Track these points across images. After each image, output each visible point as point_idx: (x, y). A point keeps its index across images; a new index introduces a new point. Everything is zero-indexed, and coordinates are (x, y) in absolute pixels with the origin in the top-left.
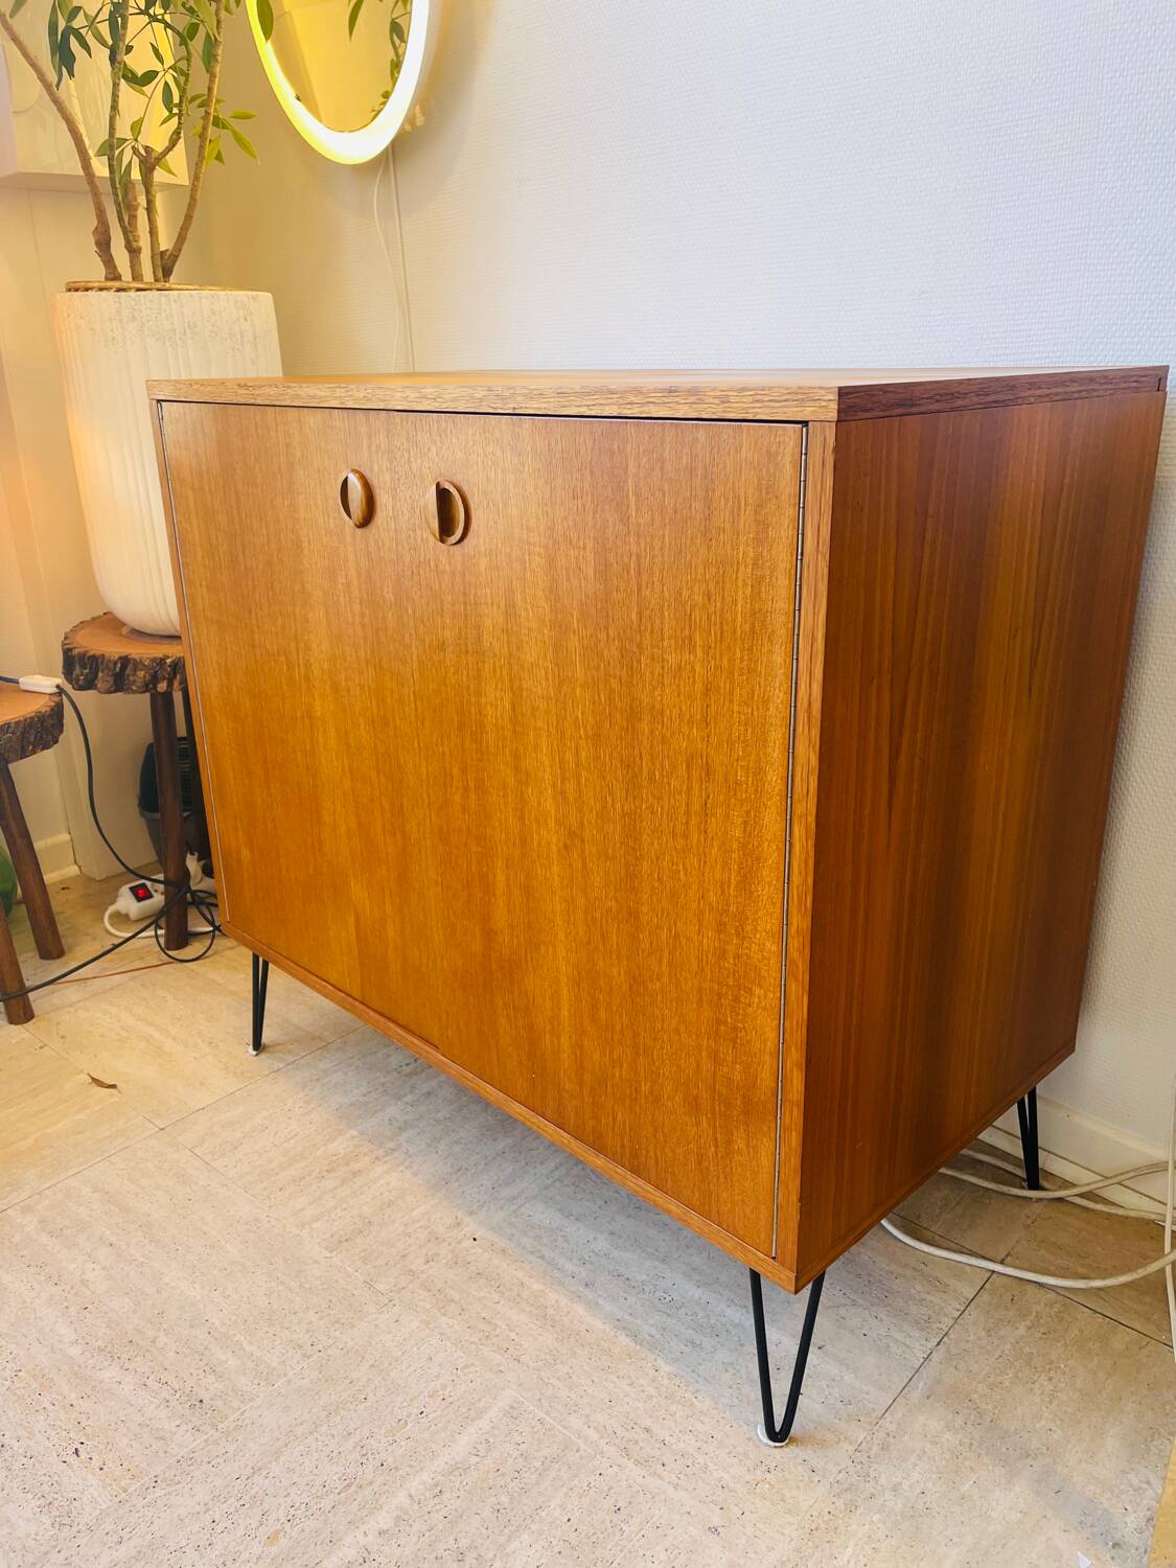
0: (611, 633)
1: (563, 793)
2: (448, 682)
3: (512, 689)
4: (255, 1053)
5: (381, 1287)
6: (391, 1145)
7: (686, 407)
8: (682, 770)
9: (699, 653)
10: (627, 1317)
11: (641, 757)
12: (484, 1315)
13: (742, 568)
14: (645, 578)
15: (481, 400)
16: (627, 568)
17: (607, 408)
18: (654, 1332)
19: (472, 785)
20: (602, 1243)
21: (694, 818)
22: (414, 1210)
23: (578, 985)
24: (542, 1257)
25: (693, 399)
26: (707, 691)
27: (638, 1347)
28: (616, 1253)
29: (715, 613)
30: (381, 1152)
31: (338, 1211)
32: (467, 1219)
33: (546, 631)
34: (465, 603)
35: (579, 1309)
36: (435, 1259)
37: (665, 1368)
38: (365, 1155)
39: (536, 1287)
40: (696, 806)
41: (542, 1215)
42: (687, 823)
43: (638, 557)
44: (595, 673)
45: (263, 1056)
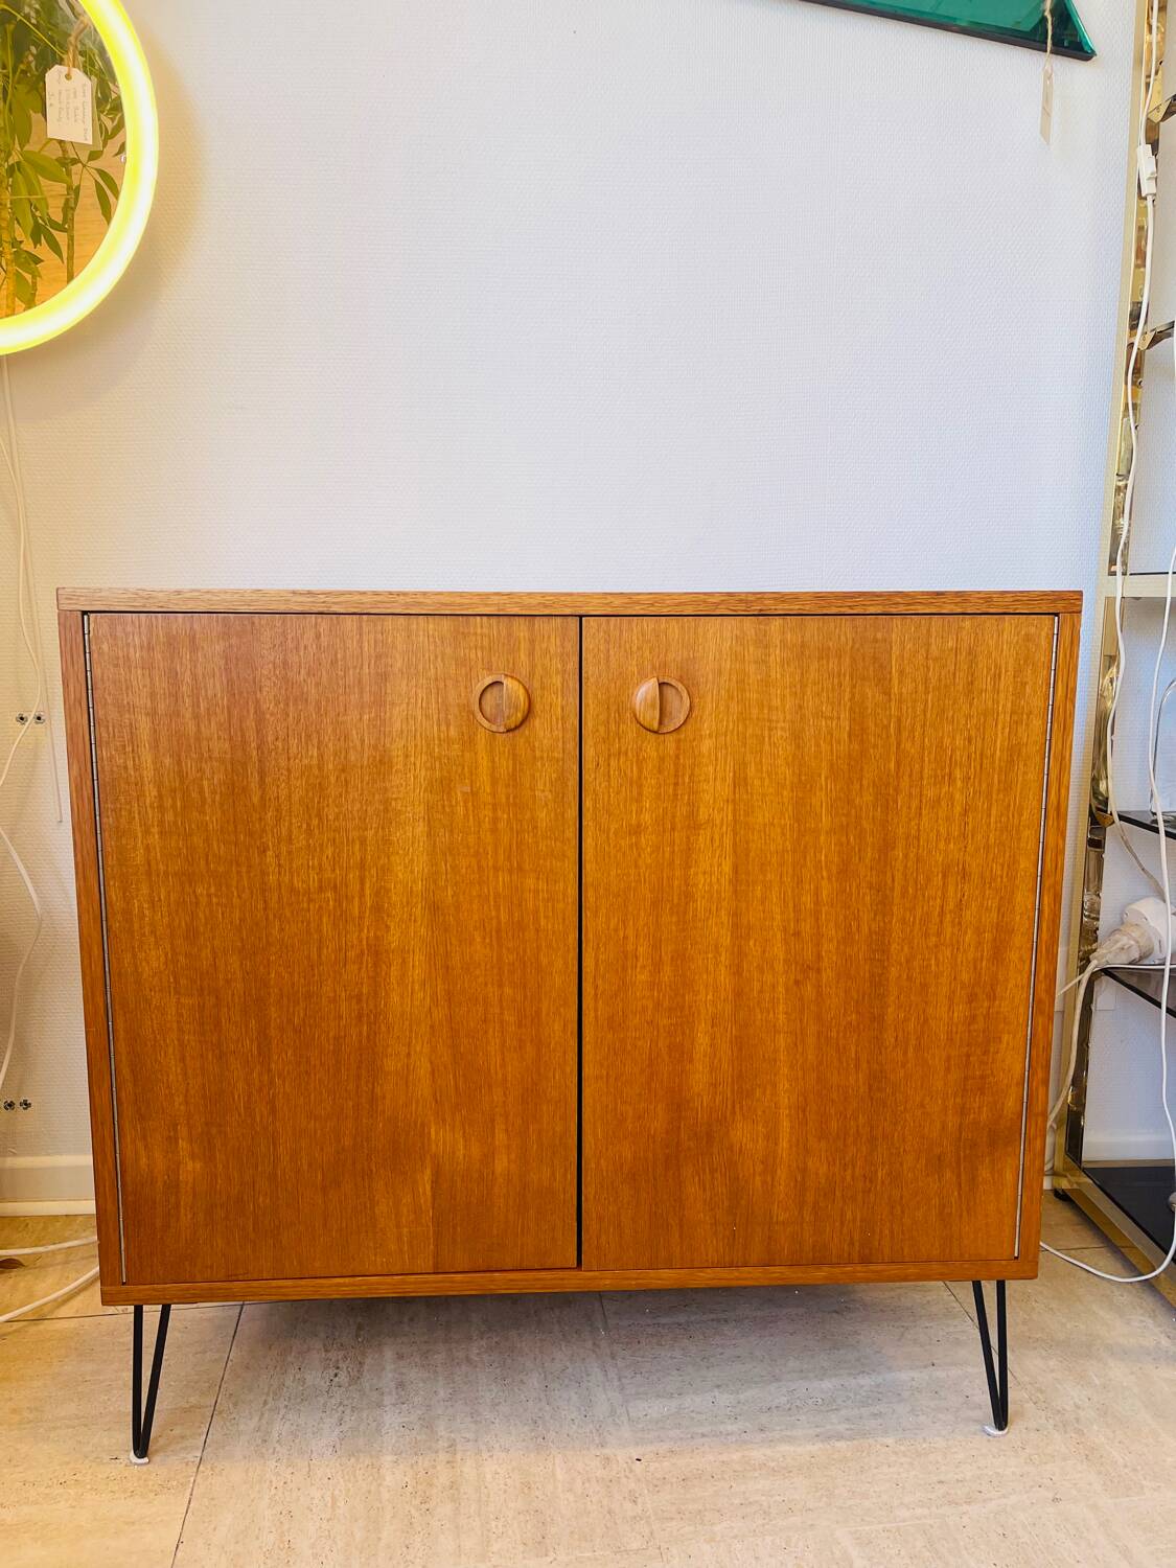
0: (865, 782)
1: (797, 934)
2: (640, 862)
3: (735, 852)
4: (146, 1460)
5: (635, 1546)
6: (443, 1444)
7: (952, 606)
8: (938, 880)
9: (959, 783)
10: (818, 1430)
11: (893, 880)
12: (737, 1501)
13: (1001, 717)
14: (905, 734)
15: (718, 604)
16: (887, 727)
17: (871, 608)
18: (848, 1426)
19: (666, 958)
20: (725, 1399)
21: (948, 916)
22: (554, 1474)
23: (804, 1111)
24: (703, 1435)
25: (959, 600)
26: (965, 812)
27: (855, 1442)
28: (742, 1397)
29: (975, 753)
30: (443, 1457)
31: (494, 1524)
32: (607, 1451)
33: (785, 793)
34: (676, 784)
35: (784, 1448)
36: (637, 1495)
37: (890, 1441)
38: (434, 1467)
39: (736, 1456)
40: (951, 905)
41: (656, 1408)
42: (941, 922)
43: (899, 720)
44: (844, 819)
45: (157, 1458)
